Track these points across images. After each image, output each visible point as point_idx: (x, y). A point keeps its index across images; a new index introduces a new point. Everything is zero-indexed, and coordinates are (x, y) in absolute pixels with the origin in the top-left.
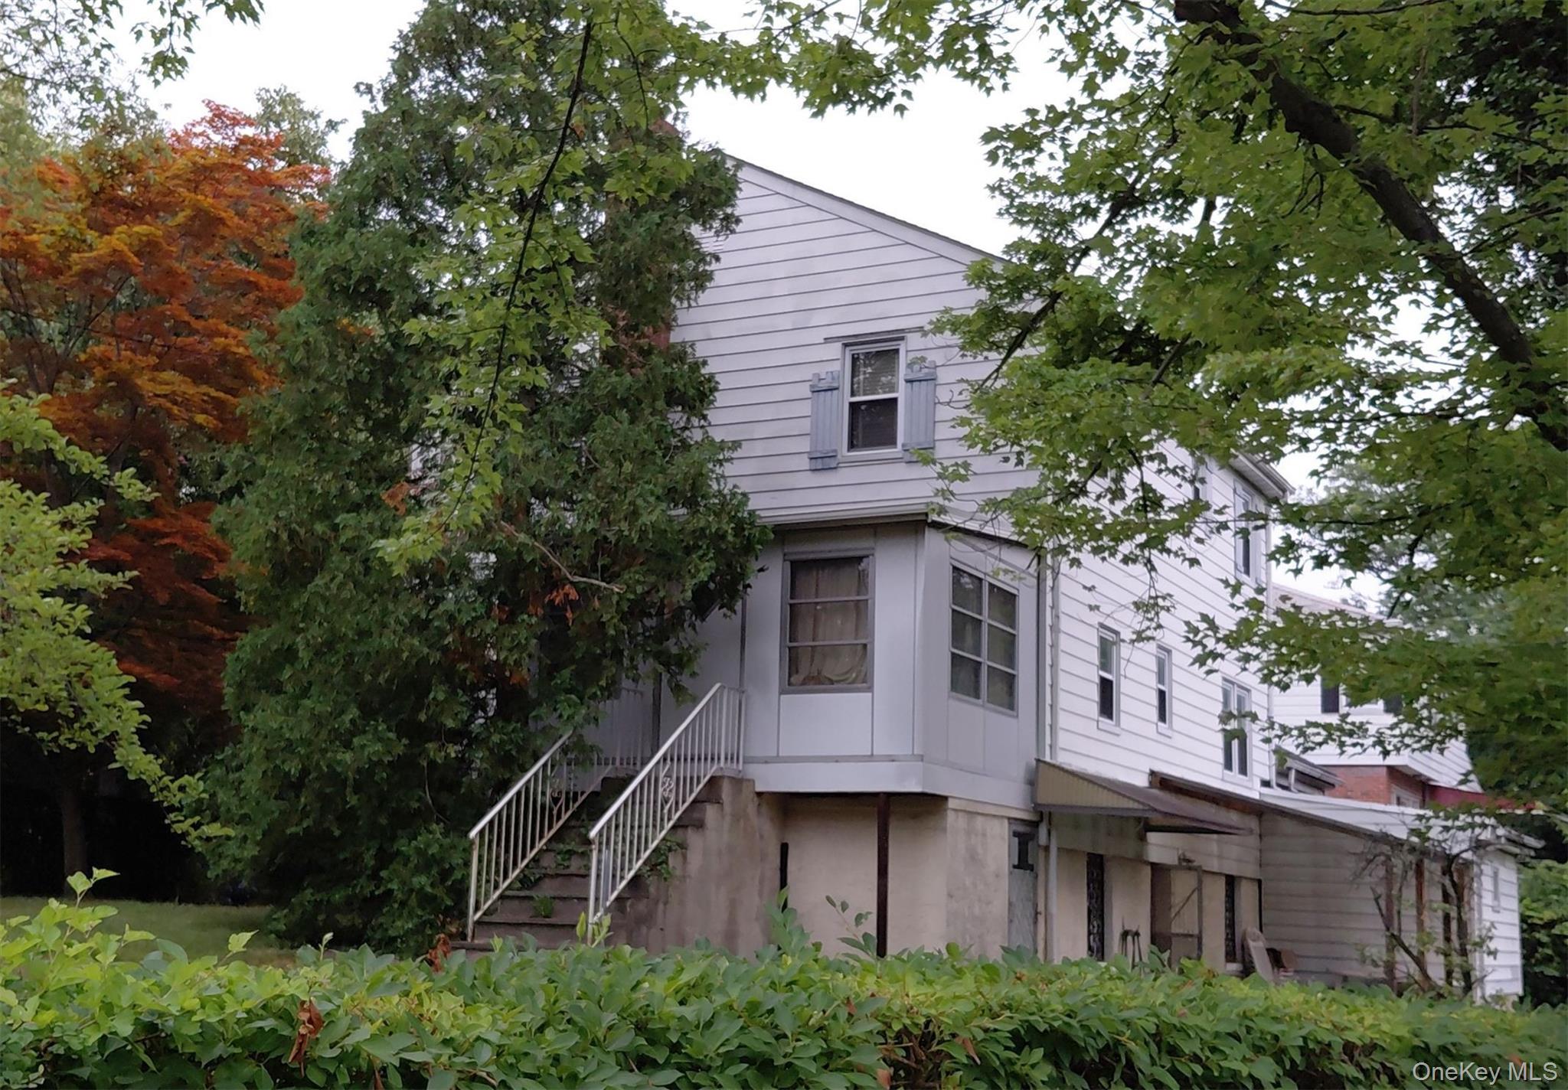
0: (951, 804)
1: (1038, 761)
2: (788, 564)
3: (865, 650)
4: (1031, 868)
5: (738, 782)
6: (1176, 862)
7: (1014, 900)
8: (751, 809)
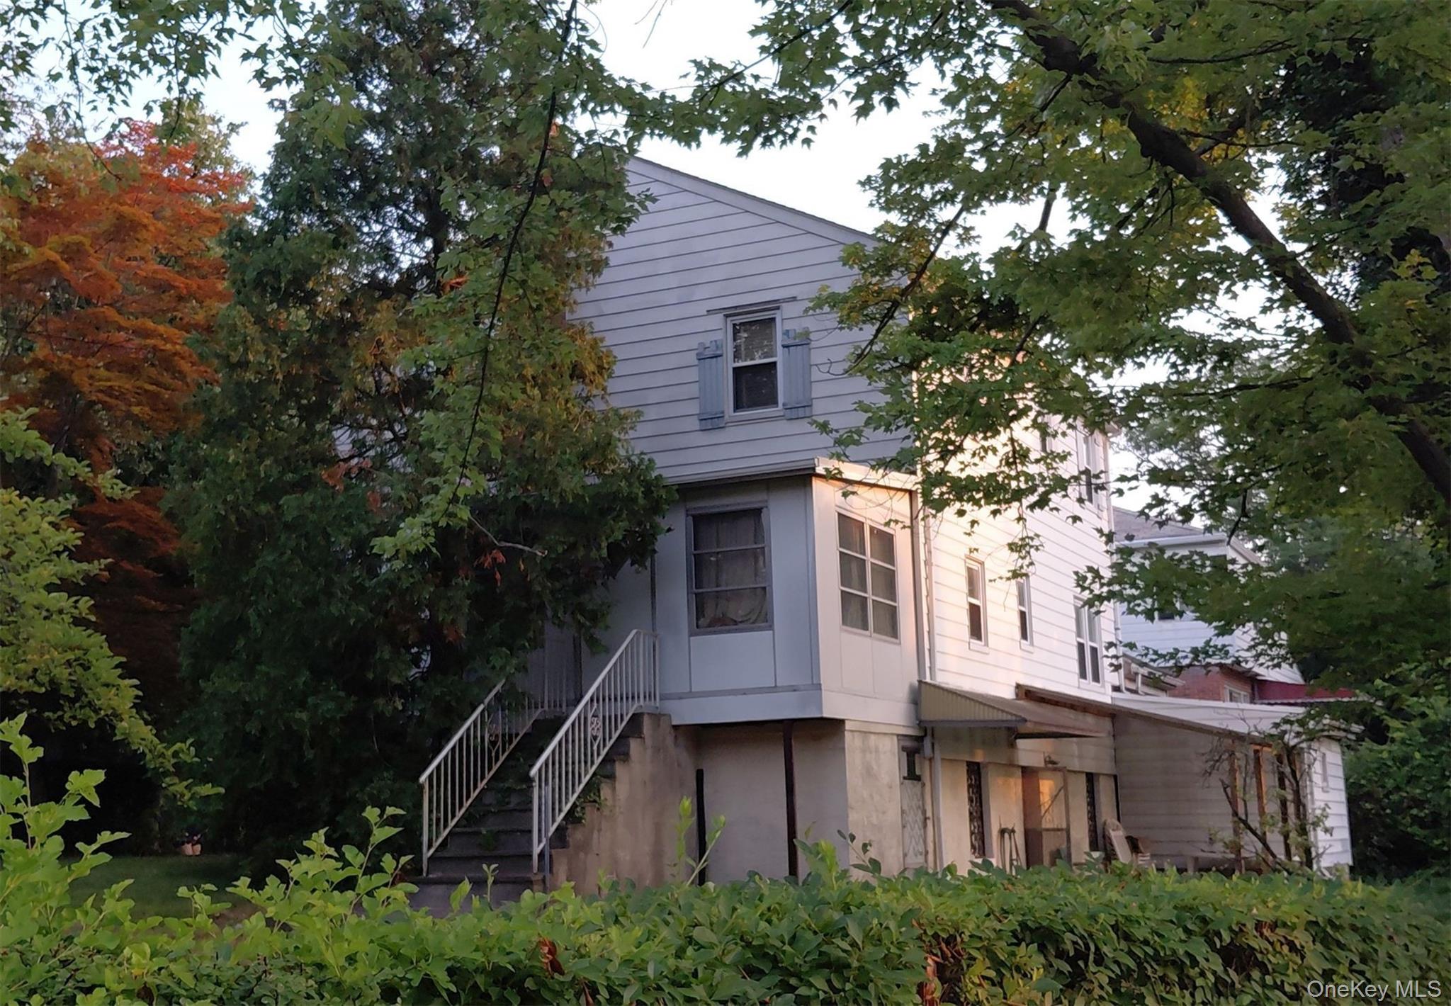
0: (848, 726)
1: (920, 682)
2: (690, 518)
3: (763, 593)
4: (918, 778)
5: (657, 717)
6: (1042, 764)
7: (905, 808)
8: (670, 740)
